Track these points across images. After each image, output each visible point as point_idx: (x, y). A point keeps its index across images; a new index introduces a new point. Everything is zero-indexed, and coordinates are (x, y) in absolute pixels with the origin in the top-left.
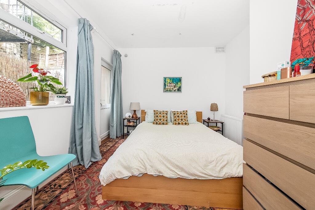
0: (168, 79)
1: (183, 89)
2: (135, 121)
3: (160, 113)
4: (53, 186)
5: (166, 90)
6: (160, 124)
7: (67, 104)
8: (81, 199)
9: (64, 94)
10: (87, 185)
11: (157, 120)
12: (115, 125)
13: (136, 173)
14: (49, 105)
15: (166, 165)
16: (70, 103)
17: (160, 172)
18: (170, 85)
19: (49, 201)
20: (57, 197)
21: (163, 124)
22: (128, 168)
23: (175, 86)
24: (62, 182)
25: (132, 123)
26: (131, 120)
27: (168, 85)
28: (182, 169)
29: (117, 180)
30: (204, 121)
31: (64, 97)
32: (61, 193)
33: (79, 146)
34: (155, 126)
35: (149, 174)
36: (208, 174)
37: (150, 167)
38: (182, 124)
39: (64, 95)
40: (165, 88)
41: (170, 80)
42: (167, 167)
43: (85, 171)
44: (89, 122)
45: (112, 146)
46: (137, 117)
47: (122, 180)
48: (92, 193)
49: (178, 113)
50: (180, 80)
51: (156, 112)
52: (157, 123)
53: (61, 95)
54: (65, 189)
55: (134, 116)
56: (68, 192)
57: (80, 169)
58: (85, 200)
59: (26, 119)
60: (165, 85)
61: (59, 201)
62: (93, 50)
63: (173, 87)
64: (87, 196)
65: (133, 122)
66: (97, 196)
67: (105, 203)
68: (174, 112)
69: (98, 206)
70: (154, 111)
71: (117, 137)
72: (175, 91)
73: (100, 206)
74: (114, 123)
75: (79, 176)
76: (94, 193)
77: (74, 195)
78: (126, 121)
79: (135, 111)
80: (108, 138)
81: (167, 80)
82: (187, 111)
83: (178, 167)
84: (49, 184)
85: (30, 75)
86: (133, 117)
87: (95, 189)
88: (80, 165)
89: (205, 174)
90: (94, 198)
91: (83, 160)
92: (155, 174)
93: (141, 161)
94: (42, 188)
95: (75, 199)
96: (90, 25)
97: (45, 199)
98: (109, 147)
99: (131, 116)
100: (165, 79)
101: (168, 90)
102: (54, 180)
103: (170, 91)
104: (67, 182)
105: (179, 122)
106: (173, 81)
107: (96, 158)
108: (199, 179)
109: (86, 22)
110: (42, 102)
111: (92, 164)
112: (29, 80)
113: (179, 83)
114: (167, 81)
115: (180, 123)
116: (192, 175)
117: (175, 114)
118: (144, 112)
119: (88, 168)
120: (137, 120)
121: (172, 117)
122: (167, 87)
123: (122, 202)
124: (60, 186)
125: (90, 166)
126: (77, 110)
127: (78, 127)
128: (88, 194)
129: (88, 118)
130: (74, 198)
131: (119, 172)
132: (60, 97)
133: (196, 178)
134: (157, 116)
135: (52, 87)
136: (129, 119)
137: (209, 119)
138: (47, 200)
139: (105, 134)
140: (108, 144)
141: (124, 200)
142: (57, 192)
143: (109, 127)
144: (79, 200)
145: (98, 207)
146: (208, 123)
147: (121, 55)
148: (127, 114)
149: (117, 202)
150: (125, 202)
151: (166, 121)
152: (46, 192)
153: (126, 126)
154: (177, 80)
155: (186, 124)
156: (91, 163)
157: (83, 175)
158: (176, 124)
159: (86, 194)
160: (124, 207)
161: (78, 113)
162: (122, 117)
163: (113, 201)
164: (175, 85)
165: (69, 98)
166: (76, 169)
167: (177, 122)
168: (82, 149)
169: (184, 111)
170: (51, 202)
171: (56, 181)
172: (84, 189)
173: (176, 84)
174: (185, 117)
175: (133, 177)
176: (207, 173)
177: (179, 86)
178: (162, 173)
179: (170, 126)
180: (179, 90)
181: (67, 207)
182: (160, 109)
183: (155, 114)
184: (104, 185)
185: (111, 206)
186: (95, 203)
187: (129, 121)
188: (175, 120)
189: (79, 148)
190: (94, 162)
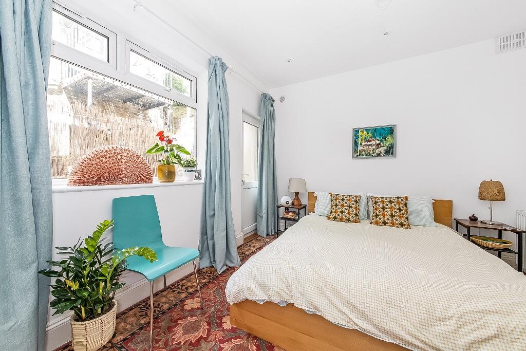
0: (363, 132)
1: (399, 149)
2: (296, 210)
3: (343, 200)
4: (180, 287)
5: (358, 154)
6: (341, 220)
7: (197, 181)
8: (205, 313)
9: (193, 167)
10: (215, 297)
11: (336, 212)
12: (264, 216)
13: (276, 300)
14: (175, 183)
15: (328, 299)
16: (201, 179)
17: (316, 308)
18: (369, 143)
19: (174, 302)
20: (182, 301)
21: (349, 221)
22: (263, 287)
23: (380, 144)
24: (189, 284)
25: (291, 214)
26: (290, 210)
27: (363, 144)
28: (364, 316)
29: (247, 300)
30: (458, 223)
31: (192, 171)
32: (186, 297)
33: (210, 240)
34: (332, 222)
35: (297, 306)
36: (431, 344)
37: (300, 294)
38: (393, 224)
39: (193, 169)
40: (355, 151)
41: (368, 133)
42: (333, 303)
43: (217, 277)
44: (222, 207)
45: (258, 248)
46: (301, 205)
47: (254, 303)
48: (219, 310)
49: (383, 202)
50: (391, 131)
51: (334, 197)
52: (335, 218)
53: (190, 169)
54: (191, 294)
55: (296, 203)
56: (193, 299)
57: (211, 273)
58: (209, 317)
59: (151, 198)
60: (356, 144)
61: (183, 306)
62: (227, 100)
63: (374, 147)
64: (213, 312)
65: (294, 212)
66: (224, 316)
67: (233, 330)
68: (375, 198)
69: (223, 330)
70: (331, 195)
71: (268, 235)
72: (379, 154)
73: (226, 332)
74: (263, 212)
75: (209, 282)
76: (221, 311)
77: (199, 305)
78: (282, 210)
79: (297, 194)
80: (255, 235)
81: (360, 134)
82: (406, 198)
83: (354, 308)
84: (178, 282)
85: (157, 145)
86: (293, 204)
87: (224, 305)
88: (213, 267)
89: (423, 342)
90: (220, 318)
91: (214, 261)
92: (307, 309)
93: (285, 281)
94: (169, 285)
95: (199, 311)
96: (223, 64)
97: (171, 299)
98: (254, 249)
99: (291, 202)
100: (356, 132)
101: (363, 153)
102: (182, 280)
103: (368, 155)
104: (194, 286)
105: (385, 221)
106: (374, 135)
107: (233, 263)
108: (407, 348)
109: (217, 62)
110: (169, 178)
111: (227, 270)
112: (158, 151)
113: (389, 138)
114: (361, 136)
115: (387, 223)
116: (387, 333)
117: (376, 203)
118: (312, 197)
119: (220, 274)
120: (299, 209)
121: (371, 209)
122: (360, 148)
123: (255, 337)
124: (187, 288)
125: (224, 272)
126: (208, 189)
127: (209, 213)
128: (215, 310)
129: (222, 202)
130: (198, 309)
131: (249, 289)
132: (189, 171)
133: (398, 342)
134: (336, 205)
135: (178, 158)
136: (288, 207)
137: (474, 219)
138: (172, 301)
139: (250, 227)
140: (254, 244)
141: (259, 336)
142: (183, 295)
143: (257, 217)
144: (203, 314)
145: (224, 332)
146: (468, 228)
147: (274, 100)
148: (284, 199)
149: (249, 335)
150: (261, 339)
151: (356, 215)
152: (174, 291)
153: (282, 218)
154: (382, 131)
155: (402, 225)
156: (225, 268)
157: (214, 283)
158: (377, 223)
159: (212, 309)
160: (257, 346)
161: (209, 193)
162: (276, 202)
163: (244, 332)
164: (379, 142)
165: (200, 172)
166: (207, 272)
167: (380, 219)
168: (214, 245)
169: (398, 198)
170: (176, 305)
171: (185, 281)
172: (211, 301)
173: (381, 140)
174: (400, 210)
175: (269, 303)
176: (427, 340)
177: (388, 144)
178: (320, 311)
179: (365, 226)
180: (390, 151)
181: (189, 318)
182: (344, 191)
183: (332, 200)
184: (231, 304)
185: (240, 338)
186: (220, 325)
187: (287, 210)
188: (377, 216)
189: (210, 243)
190: (230, 267)
